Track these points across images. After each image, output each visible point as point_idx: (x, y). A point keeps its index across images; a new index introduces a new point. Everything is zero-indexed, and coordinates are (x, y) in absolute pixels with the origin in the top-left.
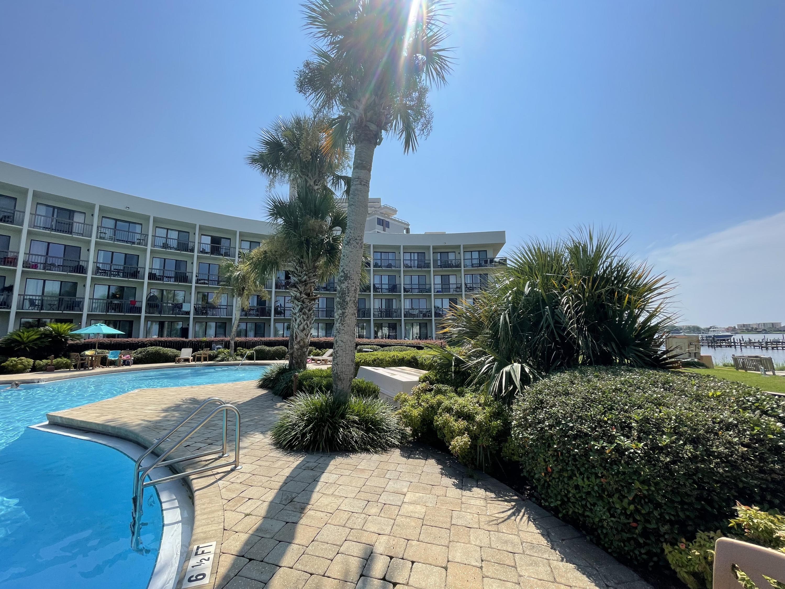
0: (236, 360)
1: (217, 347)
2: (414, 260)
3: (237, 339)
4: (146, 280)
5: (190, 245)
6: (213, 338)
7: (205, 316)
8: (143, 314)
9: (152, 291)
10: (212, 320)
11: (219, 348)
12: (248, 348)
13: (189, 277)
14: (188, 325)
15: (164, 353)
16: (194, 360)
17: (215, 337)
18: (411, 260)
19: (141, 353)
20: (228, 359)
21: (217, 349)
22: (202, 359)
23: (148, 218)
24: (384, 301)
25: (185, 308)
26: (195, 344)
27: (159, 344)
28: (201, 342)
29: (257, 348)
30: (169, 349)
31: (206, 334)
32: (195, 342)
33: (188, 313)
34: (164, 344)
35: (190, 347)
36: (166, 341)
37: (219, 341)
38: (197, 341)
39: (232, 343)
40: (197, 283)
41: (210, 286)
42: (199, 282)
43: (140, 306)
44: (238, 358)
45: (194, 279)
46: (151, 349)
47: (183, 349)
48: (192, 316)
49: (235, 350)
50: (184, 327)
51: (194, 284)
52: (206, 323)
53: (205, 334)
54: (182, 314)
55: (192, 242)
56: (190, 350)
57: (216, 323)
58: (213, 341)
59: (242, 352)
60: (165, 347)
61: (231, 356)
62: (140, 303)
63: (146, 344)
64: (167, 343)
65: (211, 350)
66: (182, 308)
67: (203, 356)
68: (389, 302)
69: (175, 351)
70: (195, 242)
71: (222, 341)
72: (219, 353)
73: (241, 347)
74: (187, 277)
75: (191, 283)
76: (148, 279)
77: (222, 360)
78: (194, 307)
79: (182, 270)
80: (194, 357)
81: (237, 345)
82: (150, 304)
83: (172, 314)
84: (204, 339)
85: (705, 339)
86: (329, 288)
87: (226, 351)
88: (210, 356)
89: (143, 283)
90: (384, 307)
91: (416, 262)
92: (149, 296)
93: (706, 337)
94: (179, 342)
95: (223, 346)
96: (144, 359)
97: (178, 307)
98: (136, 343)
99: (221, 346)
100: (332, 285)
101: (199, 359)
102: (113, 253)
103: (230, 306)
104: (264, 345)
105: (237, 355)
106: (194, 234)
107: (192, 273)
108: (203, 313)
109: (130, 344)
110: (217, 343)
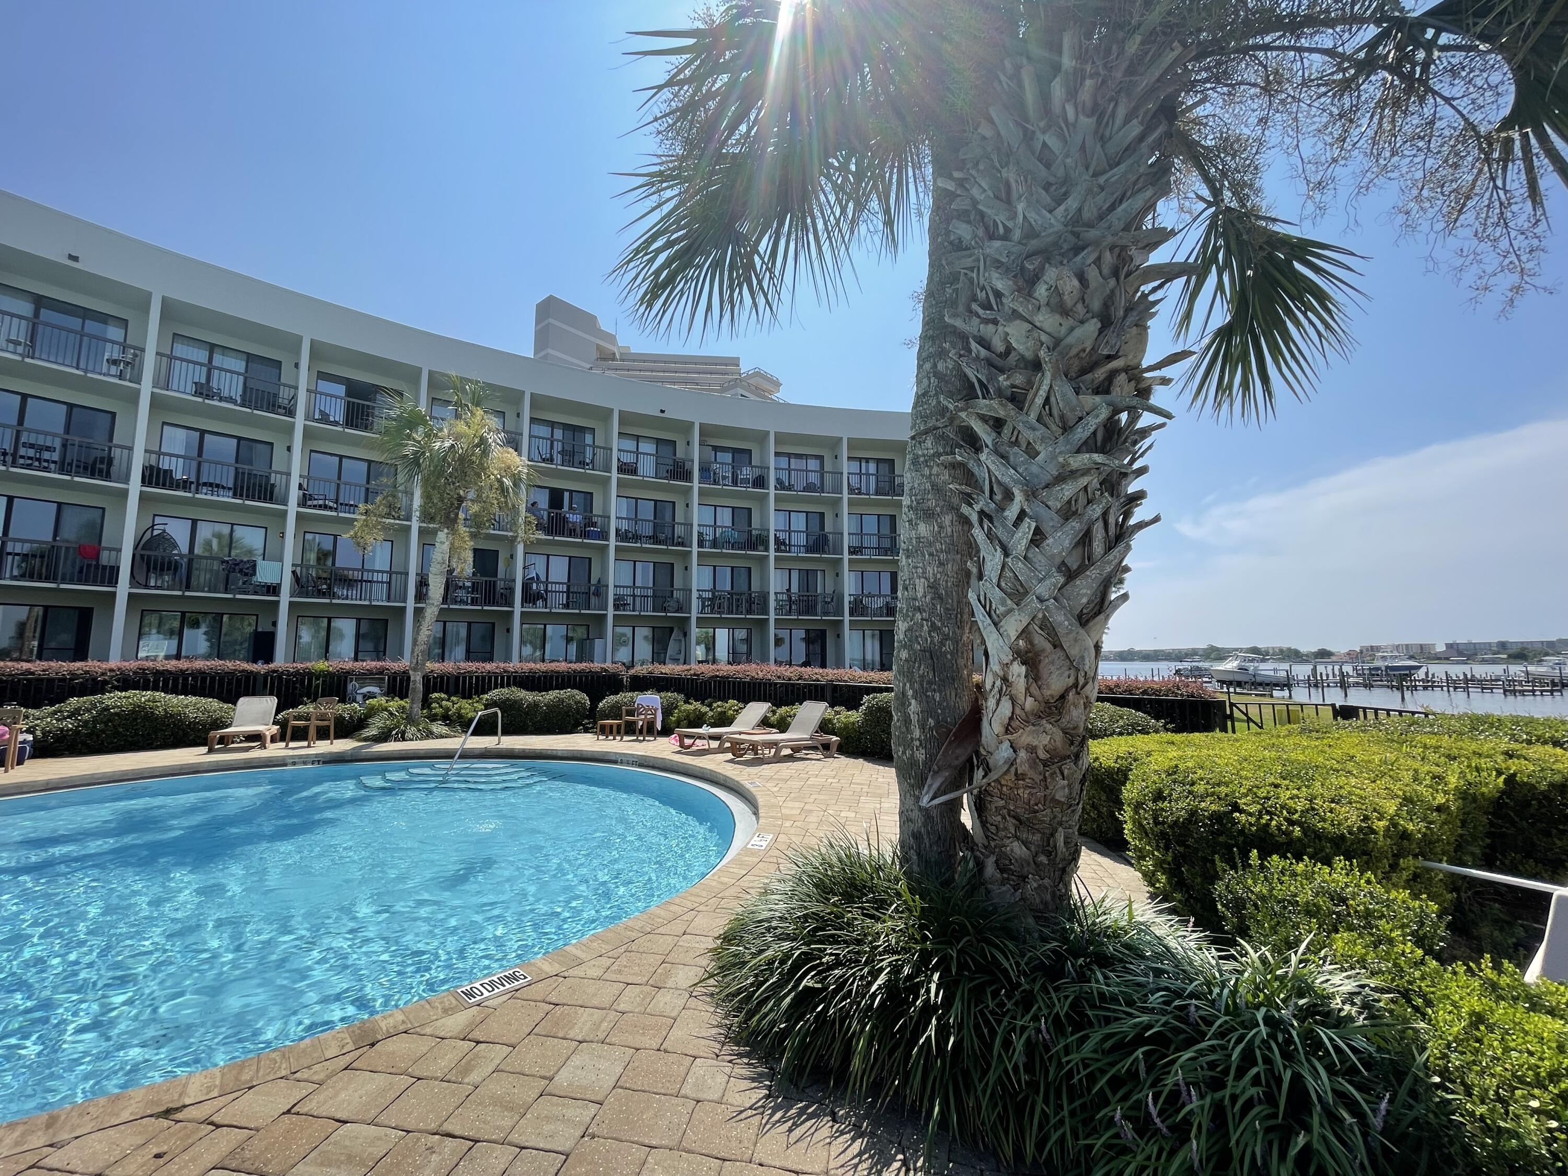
0: (430, 735)
1: (365, 690)
2: (868, 474)
3: (429, 665)
4: (135, 486)
5: (284, 393)
6: (349, 665)
7: (328, 601)
8: (123, 588)
9: (158, 520)
10: (347, 611)
11: (371, 696)
12: (466, 696)
13: (276, 490)
14: (275, 624)
15: (168, 716)
16: (281, 737)
17: (356, 659)
18: (860, 474)
19: (74, 713)
20: (403, 733)
21: (367, 697)
22: (312, 732)
23: (146, 298)
24: (795, 575)
25: (265, 573)
26: (288, 681)
27: (156, 682)
28: (310, 674)
29: (495, 694)
30: (192, 699)
31: (327, 651)
32: (289, 674)
33: (274, 589)
34: (176, 680)
35: (271, 694)
36: (182, 672)
37: (370, 672)
38: (297, 673)
39: (417, 678)
40: (303, 503)
41: (341, 515)
42: (309, 503)
43: (112, 563)
44: (437, 728)
45: (294, 494)
46: (115, 699)
47: (243, 701)
48: (285, 598)
49: (426, 703)
50: (260, 630)
51: (293, 508)
52: (329, 619)
53: (326, 653)
54: (256, 593)
55: (290, 387)
56: (270, 703)
57: (359, 620)
58: (349, 673)
59: (448, 709)
60: (177, 694)
61: (410, 720)
62: (114, 553)
63: (105, 682)
64: (185, 679)
65: (343, 700)
66: (254, 574)
67: (314, 723)
68: (807, 577)
69: (213, 704)
70: (296, 388)
71: (381, 672)
72: (371, 712)
73: (441, 691)
74: (273, 486)
75: (285, 502)
76: (143, 481)
77: (384, 737)
78: (294, 572)
79: (258, 468)
80: (283, 724)
81: (433, 684)
82: (149, 557)
83: (226, 592)
84: (322, 665)
85: (1366, 672)
86: (662, 536)
87: (394, 704)
88: (339, 720)
89: (124, 494)
90: (795, 589)
91: (873, 479)
92: (148, 536)
93: (1370, 669)
94: (232, 674)
95: (385, 689)
96: (89, 736)
97: (241, 571)
98: (63, 680)
99: (375, 689)
100: (668, 531)
101: (300, 734)
102: (25, 397)
103: (401, 573)
104: (515, 684)
105: (433, 718)
106: (297, 366)
107: (289, 474)
108: (319, 591)
109: (40, 680)
110: (366, 677)
